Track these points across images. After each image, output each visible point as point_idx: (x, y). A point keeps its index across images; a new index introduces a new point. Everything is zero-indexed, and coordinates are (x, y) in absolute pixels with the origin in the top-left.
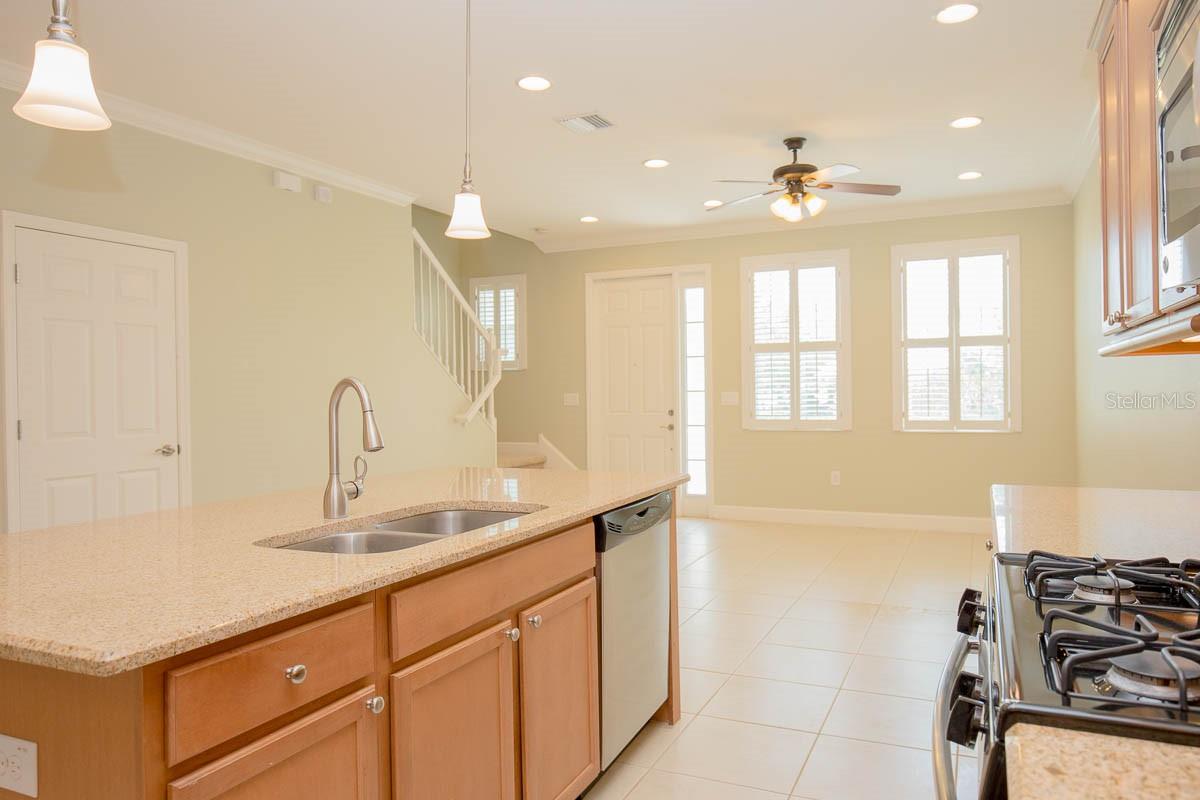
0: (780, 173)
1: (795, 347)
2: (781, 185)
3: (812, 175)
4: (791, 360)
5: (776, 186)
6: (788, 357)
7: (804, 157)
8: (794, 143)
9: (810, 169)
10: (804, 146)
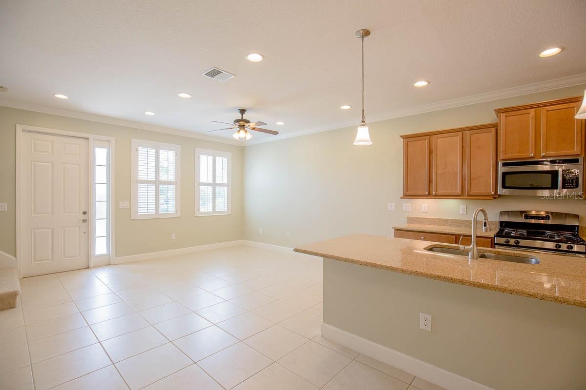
0: (237, 121)
1: (157, 182)
2: (236, 126)
3: (249, 124)
4: (156, 188)
5: (235, 126)
6: (154, 187)
7: (246, 116)
8: (243, 111)
9: (248, 122)
10: (245, 113)
